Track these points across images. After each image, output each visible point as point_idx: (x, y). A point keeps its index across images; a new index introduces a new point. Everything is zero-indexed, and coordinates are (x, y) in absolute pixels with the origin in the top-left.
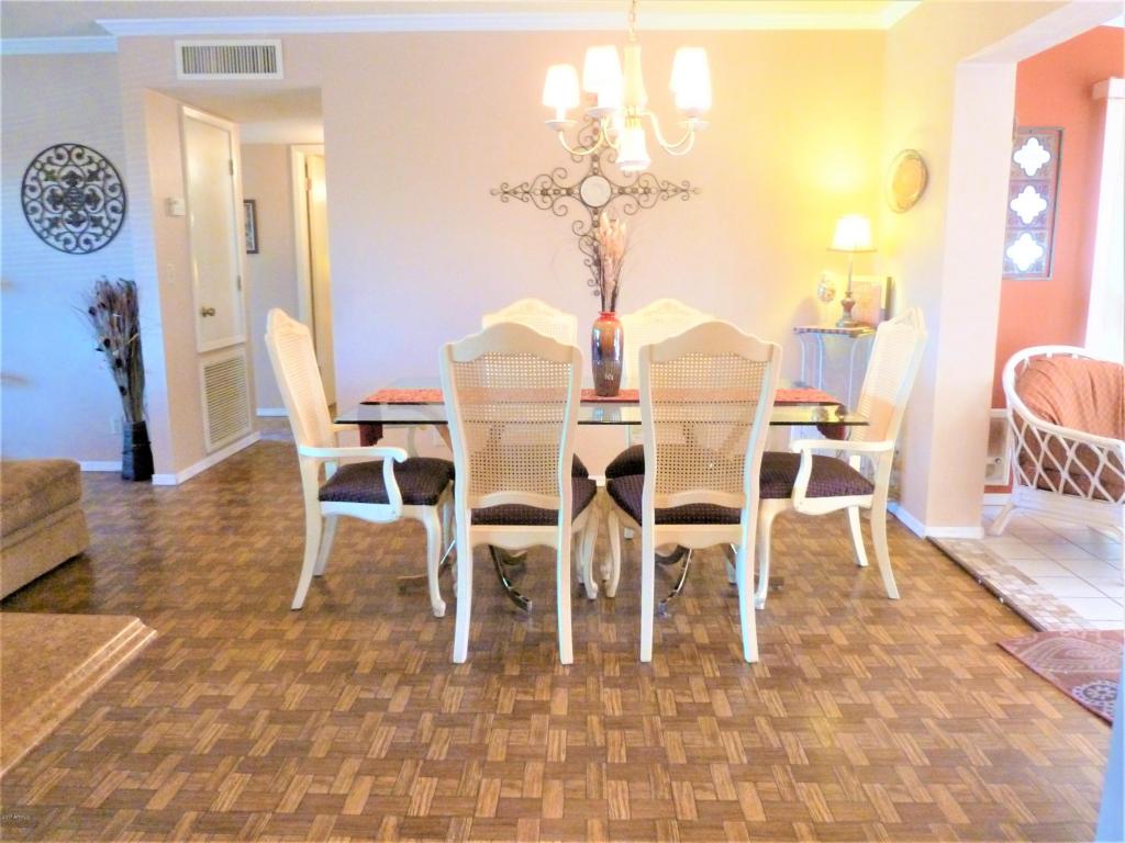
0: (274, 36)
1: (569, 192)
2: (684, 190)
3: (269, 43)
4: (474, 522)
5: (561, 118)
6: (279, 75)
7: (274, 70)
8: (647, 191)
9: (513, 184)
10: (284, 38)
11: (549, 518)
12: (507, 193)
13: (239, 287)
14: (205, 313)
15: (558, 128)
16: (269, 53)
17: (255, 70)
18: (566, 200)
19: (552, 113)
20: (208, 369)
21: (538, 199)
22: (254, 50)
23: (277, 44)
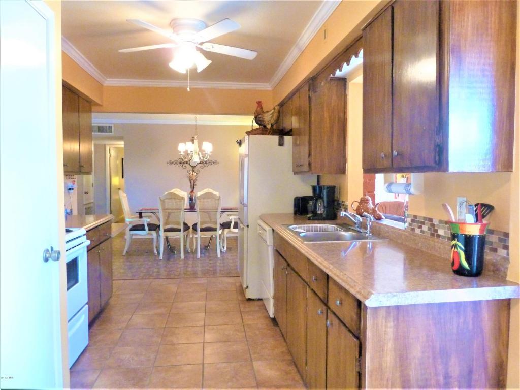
0: (111, 124)
1: (187, 163)
2: (215, 163)
3: (110, 125)
4: (164, 232)
5: (182, 153)
6: (113, 133)
7: (111, 132)
8: (206, 163)
9: (172, 161)
10: (114, 124)
11: (179, 230)
12: (171, 163)
13: (93, 186)
14: (85, 193)
15: (181, 155)
16: (110, 128)
17: (106, 132)
18: (186, 165)
19: (180, 152)
20: (86, 209)
21: (179, 164)
22: (106, 127)
23: (113, 126)
